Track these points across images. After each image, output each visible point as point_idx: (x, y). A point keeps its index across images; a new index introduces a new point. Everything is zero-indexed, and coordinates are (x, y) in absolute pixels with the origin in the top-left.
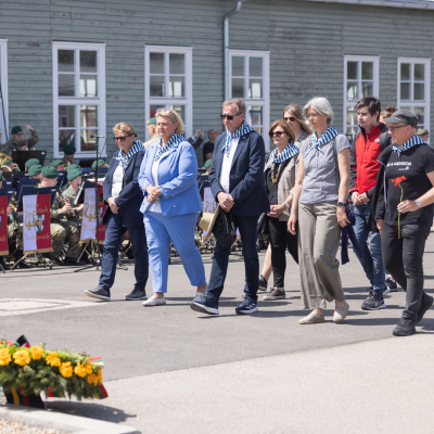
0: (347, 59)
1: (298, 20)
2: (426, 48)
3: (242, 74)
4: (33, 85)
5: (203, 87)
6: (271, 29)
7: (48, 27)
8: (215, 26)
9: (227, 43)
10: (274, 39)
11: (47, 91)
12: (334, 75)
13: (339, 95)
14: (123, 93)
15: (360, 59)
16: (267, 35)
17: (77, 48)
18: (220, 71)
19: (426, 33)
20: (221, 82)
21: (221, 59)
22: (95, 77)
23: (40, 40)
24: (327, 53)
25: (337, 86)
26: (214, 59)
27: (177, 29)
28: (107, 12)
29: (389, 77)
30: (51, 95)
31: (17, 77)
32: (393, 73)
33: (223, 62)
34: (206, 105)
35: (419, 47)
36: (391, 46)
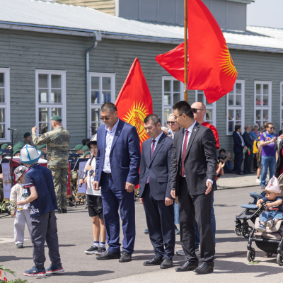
0: (164, 78)
1: (133, 53)
3: (98, 88)
5: (73, 97)
6: (116, 59)
8: (80, 57)
9: (88, 68)
10: (118, 66)
12: (156, 89)
13: (159, 101)
14: (21, 100)
15: (172, 79)
18: (84, 86)
20: (84, 93)
21: (84, 79)
24: (151, 75)
25: (158, 96)
26: (80, 79)
27: (56, 59)
28: (11, 47)
29: (191, 90)
33: (86, 80)
34: (75, 108)
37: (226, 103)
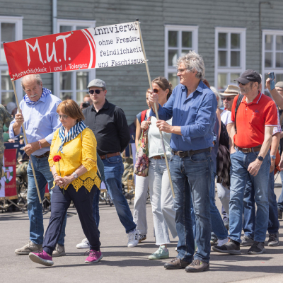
0: (168, 28)
2: (241, 18)
9: (55, 14)
10: (100, 10)
12: (155, 43)
13: (160, 62)
15: (180, 29)
16: (93, 6)
19: (241, 5)
21: (49, 29)
24: (149, 23)
25: (158, 53)
26: (43, 28)
29: (207, 45)
32: (211, 41)
35: (235, 18)
36: (209, 16)
37: (260, 64)
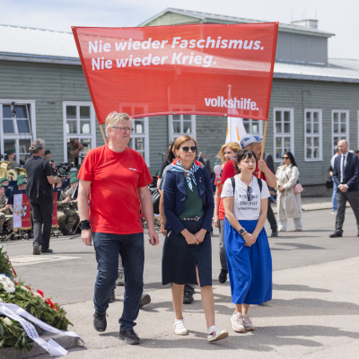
2: (291, 102)
3: (179, 119)
4: (51, 127)
5: (155, 127)
7: (60, 93)
11: (60, 131)
17: (78, 104)
18: (166, 117)
19: (290, 93)
20: (165, 124)
22: (89, 122)
23: (55, 100)
30: (62, 133)
31: (41, 123)
34: (157, 138)
35: (286, 101)
37: (303, 131)
